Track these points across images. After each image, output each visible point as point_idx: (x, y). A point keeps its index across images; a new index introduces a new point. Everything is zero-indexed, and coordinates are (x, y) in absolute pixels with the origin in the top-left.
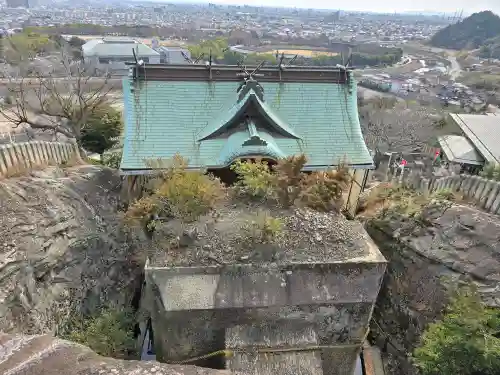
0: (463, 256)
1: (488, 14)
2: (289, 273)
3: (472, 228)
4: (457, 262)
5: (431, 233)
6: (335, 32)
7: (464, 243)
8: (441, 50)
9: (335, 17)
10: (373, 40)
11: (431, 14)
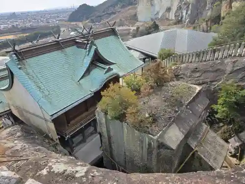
0: (202, 78)
1: (85, 5)
2: (188, 107)
3: (197, 68)
4: (201, 81)
5: (182, 78)
6: (20, 24)
7: (198, 74)
8: (75, 23)
9: (13, 16)
10: (42, 24)
11: (61, 8)
